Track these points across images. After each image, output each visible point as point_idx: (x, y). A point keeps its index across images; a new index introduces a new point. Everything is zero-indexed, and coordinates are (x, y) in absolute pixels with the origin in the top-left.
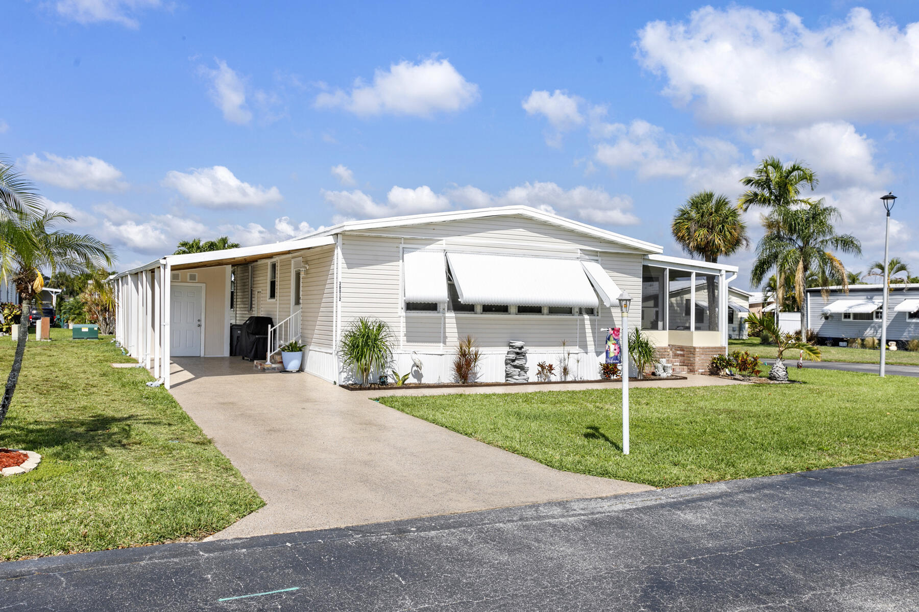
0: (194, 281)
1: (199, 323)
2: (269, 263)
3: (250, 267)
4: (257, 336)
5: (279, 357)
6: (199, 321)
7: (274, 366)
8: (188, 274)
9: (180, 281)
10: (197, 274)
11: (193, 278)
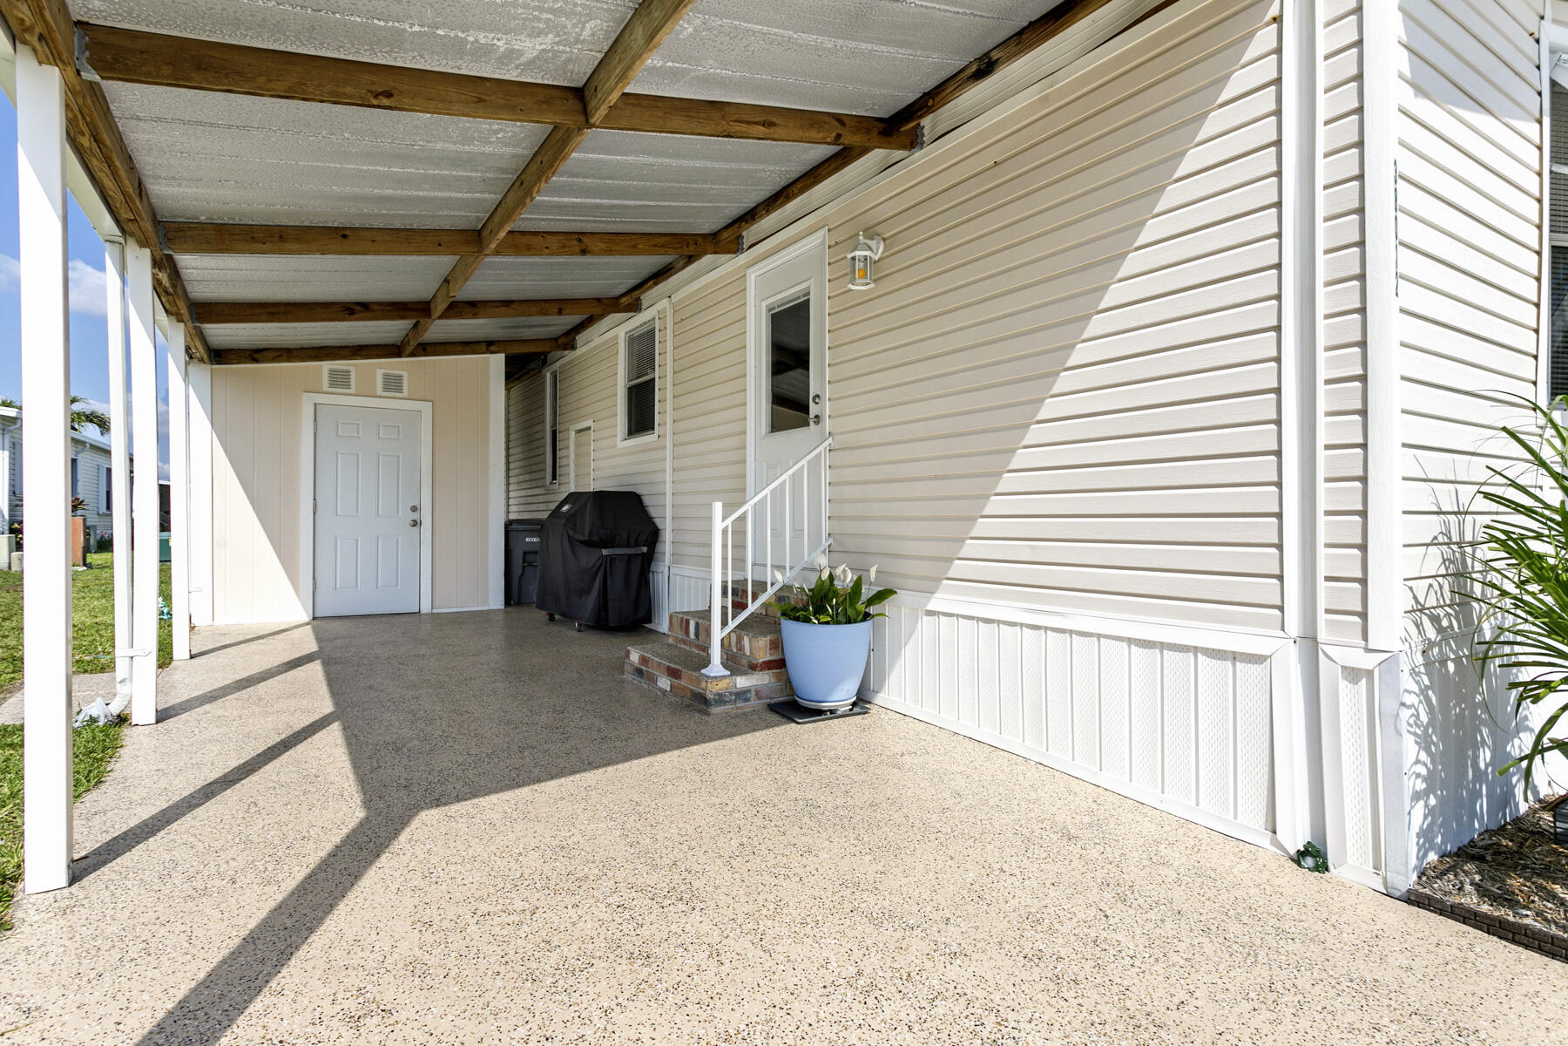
0: (397, 395)
1: (415, 516)
2: (622, 336)
3: (548, 375)
4: (605, 552)
5: (763, 642)
6: (414, 509)
7: (742, 682)
8: (380, 374)
9: (352, 391)
10: (404, 374)
11: (393, 384)
